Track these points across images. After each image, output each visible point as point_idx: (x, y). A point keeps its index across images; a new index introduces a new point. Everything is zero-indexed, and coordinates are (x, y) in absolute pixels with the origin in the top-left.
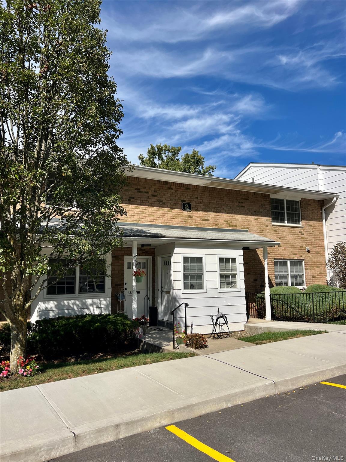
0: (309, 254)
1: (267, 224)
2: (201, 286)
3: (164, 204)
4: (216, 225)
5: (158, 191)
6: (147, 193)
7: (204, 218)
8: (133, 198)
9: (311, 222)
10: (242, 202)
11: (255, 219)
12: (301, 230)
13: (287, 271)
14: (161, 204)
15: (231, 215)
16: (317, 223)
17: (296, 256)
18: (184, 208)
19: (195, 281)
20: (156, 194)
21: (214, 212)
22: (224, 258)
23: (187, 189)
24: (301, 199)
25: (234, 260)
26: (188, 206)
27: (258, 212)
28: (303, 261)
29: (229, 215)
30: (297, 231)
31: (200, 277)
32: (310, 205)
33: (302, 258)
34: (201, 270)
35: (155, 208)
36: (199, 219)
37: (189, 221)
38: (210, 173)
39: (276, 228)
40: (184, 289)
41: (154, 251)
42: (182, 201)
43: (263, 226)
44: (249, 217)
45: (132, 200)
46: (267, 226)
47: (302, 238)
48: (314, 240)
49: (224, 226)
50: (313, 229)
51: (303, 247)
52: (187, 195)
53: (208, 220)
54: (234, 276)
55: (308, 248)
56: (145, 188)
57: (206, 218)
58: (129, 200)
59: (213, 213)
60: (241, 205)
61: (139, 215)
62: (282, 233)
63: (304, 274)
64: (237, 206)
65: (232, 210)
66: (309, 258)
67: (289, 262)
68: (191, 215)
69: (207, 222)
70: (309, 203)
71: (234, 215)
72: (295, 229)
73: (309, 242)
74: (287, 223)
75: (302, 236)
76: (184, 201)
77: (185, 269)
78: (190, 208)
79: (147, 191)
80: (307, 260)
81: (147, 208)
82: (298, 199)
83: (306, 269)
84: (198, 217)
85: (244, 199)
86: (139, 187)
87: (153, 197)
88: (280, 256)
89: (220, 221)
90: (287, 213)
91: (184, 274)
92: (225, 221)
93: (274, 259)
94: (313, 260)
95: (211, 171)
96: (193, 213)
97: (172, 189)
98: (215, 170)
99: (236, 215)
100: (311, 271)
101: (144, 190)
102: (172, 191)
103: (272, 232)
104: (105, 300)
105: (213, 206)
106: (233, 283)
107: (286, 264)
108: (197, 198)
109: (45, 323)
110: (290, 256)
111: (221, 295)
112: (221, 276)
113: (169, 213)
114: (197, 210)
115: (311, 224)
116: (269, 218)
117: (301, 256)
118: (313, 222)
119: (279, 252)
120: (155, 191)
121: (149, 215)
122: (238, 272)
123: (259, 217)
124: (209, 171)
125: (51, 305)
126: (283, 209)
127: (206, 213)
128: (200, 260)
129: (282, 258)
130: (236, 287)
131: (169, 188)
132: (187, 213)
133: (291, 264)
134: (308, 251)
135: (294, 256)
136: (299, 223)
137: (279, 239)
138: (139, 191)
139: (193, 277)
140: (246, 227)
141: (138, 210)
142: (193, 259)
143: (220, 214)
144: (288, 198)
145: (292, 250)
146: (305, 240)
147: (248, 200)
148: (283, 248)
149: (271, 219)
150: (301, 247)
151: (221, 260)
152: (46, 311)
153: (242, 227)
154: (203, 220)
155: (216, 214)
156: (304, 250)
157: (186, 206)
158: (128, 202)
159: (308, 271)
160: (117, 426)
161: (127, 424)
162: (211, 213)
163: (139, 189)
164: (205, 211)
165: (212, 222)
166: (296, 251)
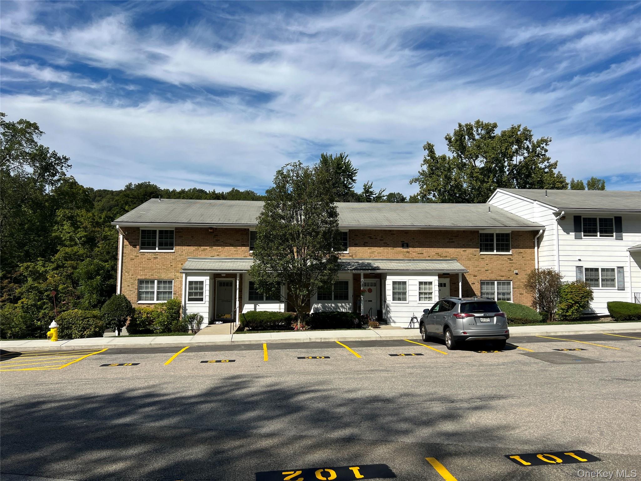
0: (518, 276)
1: (475, 254)
2: (405, 299)
3: (388, 245)
4: (429, 257)
5: (384, 237)
6: (376, 238)
7: (418, 252)
8: (367, 243)
9: (521, 250)
10: (452, 239)
11: (464, 251)
12: (510, 257)
13: (494, 289)
14: (386, 245)
15: (442, 249)
16: (528, 251)
17: (503, 277)
18: (403, 246)
19: (401, 296)
20: (382, 239)
21: (427, 247)
22: (423, 282)
23: (405, 233)
24: (512, 231)
25: (430, 283)
26: (406, 245)
27: (467, 245)
28: (512, 282)
29: (440, 249)
30: (505, 258)
31: (405, 293)
32: (521, 235)
33: (509, 279)
34: (406, 289)
35: (382, 248)
36: (415, 253)
37: (407, 255)
38: (543, 147)
39: (484, 257)
40: (393, 300)
41: (381, 276)
42: (401, 242)
43: (472, 255)
44: (458, 250)
45: (366, 244)
46: (475, 255)
47: (510, 263)
48: (523, 264)
49: (435, 258)
50: (524, 256)
51: (511, 270)
52: (405, 237)
53: (423, 254)
54: (431, 293)
55: (516, 271)
56: (375, 236)
57: (421, 252)
58: (364, 244)
59: (426, 249)
60: (452, 241)
61: (370, 253)
62: (489, 260)
63: (512, 292)
64: (448, 242)
65: (443, 245)
66: (517, 279)
67: (496, 282)
68: (409, 251)
69: (421, 255)
70: (521, 234)
71: (444, 249)
72: (503, 256)
73: (518, 266)
74: (496, 251)
75: (511, 261)
76: (404, 242)
77: (394, 288)
78: (408, 246)
79: (376, 237)
80: (515, 281)
81: (376, 248)
82: (509, 232)
83: (513, 288)
84: (414, 252)
85: (454, 236)
86: (370, 236)
87: (380, 241)
88: (486, 277)
89: (432, 254)
90: (496, 243)
91: (393, 292)
92: (436, 254)
93: (481, 280)
94: (522, 281)
95: (544, 145)
96: (410, 249)
97: (394, 234)
98: (549, 143)
99: (446, 249)
100: (519, 289)
101: (374, 237)
102: (394, 236)
103: (480, 260)
104: (348, 305)
105: (427, 243)
106: (429, 298)
107: (493, 284)
108: (414, 239)
109: (316, 314)
110: (496, 278)
111: (420, 305)
112: (420, 293)
113: (392, 250)
114: (413, 247)
115: (521, 251)
116: (477, 249)
117: (509, 278)
118: (523, 249)
119: (486, 275)
120: (382, 237)
121: (377, 253)
122: (433, 291)
123: (468, 249)
124: (542, 145)
125: (320, 305)
126: (493, 241)
127: (421, 249)
128: (404, 283)
129: (489, 279)
130: (432, 300)
131: (392, 234)
132: (405, 250)
133: (499, 284)
134: (517, 274)
135: (501, 277)
136: (509, 251)
137: (487, 265)
138: (371, 238)
139: (399, 293)
140: (454, 257)
141: (370, 250)
142: (399, 283)
143: (432, 249)
144: (498, 232)
145: (498, 273)
146: (514, 264)
147: (458, 236)
148: (490, 272)
149: (479, 249)
150: (509, 270)
151: (421, 283)
152: (316, 309)
153: (452, 257)
154: (418, 254)
155: (429, 249)
156: (513, 273)
157: (405, 245)
158: (363, 246)
159: (515, 289)
160: (321, 338)
161: (324, 338)
162: (425, 249)
163: (371, 237)
164: (420, 247)
165: (425, 255)
166: (502, 274)
